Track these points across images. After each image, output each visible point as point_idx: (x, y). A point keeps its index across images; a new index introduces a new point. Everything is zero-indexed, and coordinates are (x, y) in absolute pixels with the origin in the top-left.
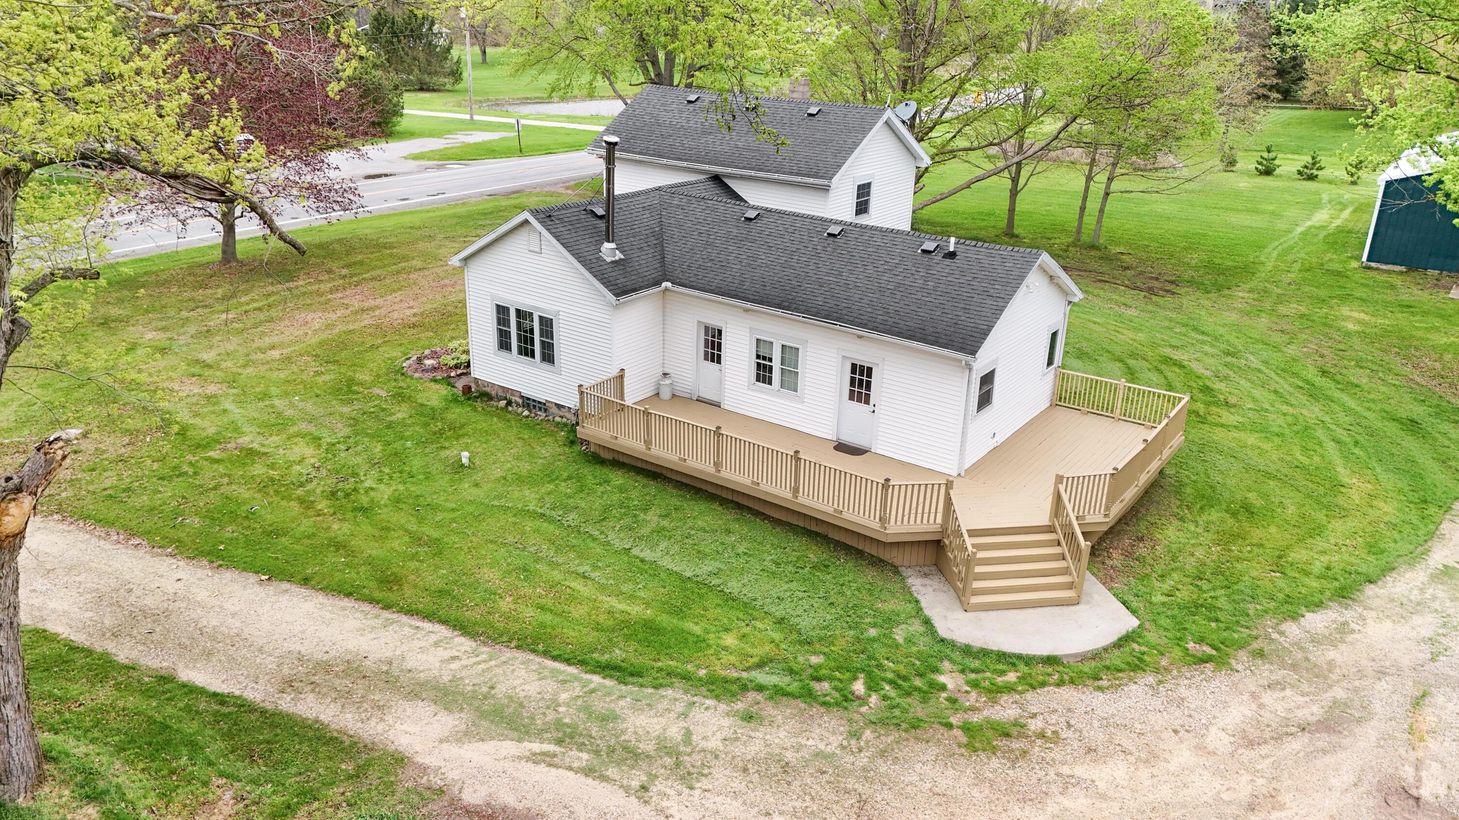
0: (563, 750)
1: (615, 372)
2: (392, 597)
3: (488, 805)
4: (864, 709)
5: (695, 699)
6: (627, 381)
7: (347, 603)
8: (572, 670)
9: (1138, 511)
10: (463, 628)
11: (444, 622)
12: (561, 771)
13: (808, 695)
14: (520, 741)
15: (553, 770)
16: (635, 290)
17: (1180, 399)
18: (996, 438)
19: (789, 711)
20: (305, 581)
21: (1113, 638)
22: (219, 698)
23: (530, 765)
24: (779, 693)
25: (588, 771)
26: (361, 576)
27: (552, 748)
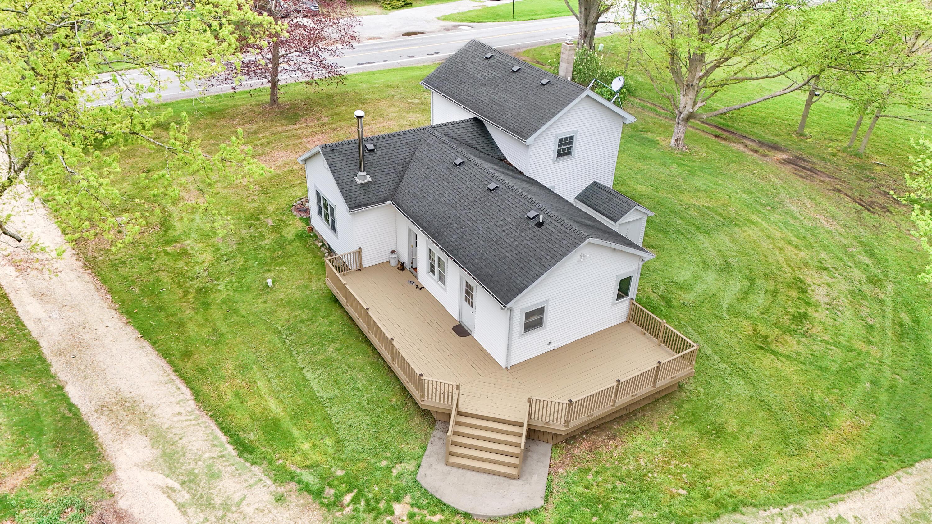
0: (181, 489)
1: (356, 249)
2: (181, 365)
3: (126, 511)
4: (338, 514)
5: (265, 478)
6: (363, 254)
7: (163, 363)
8: (224, 439)
9: (635, 415)
10: (197, 395)
11: (192, 389)
12: (171, 502)
13: (318, 494)
14: (167, 476)
15: (168, 499)
16: (366, 205)
17: (693, 346)
18: (551, 346)
19: (302, 501)
20: (154, 344)
21: (513, 512)
22: (71, 406)
23: (161, 493)
24: (307, 488)
25: (181, 507)
26: (176, 348)
27: (177, 486)
